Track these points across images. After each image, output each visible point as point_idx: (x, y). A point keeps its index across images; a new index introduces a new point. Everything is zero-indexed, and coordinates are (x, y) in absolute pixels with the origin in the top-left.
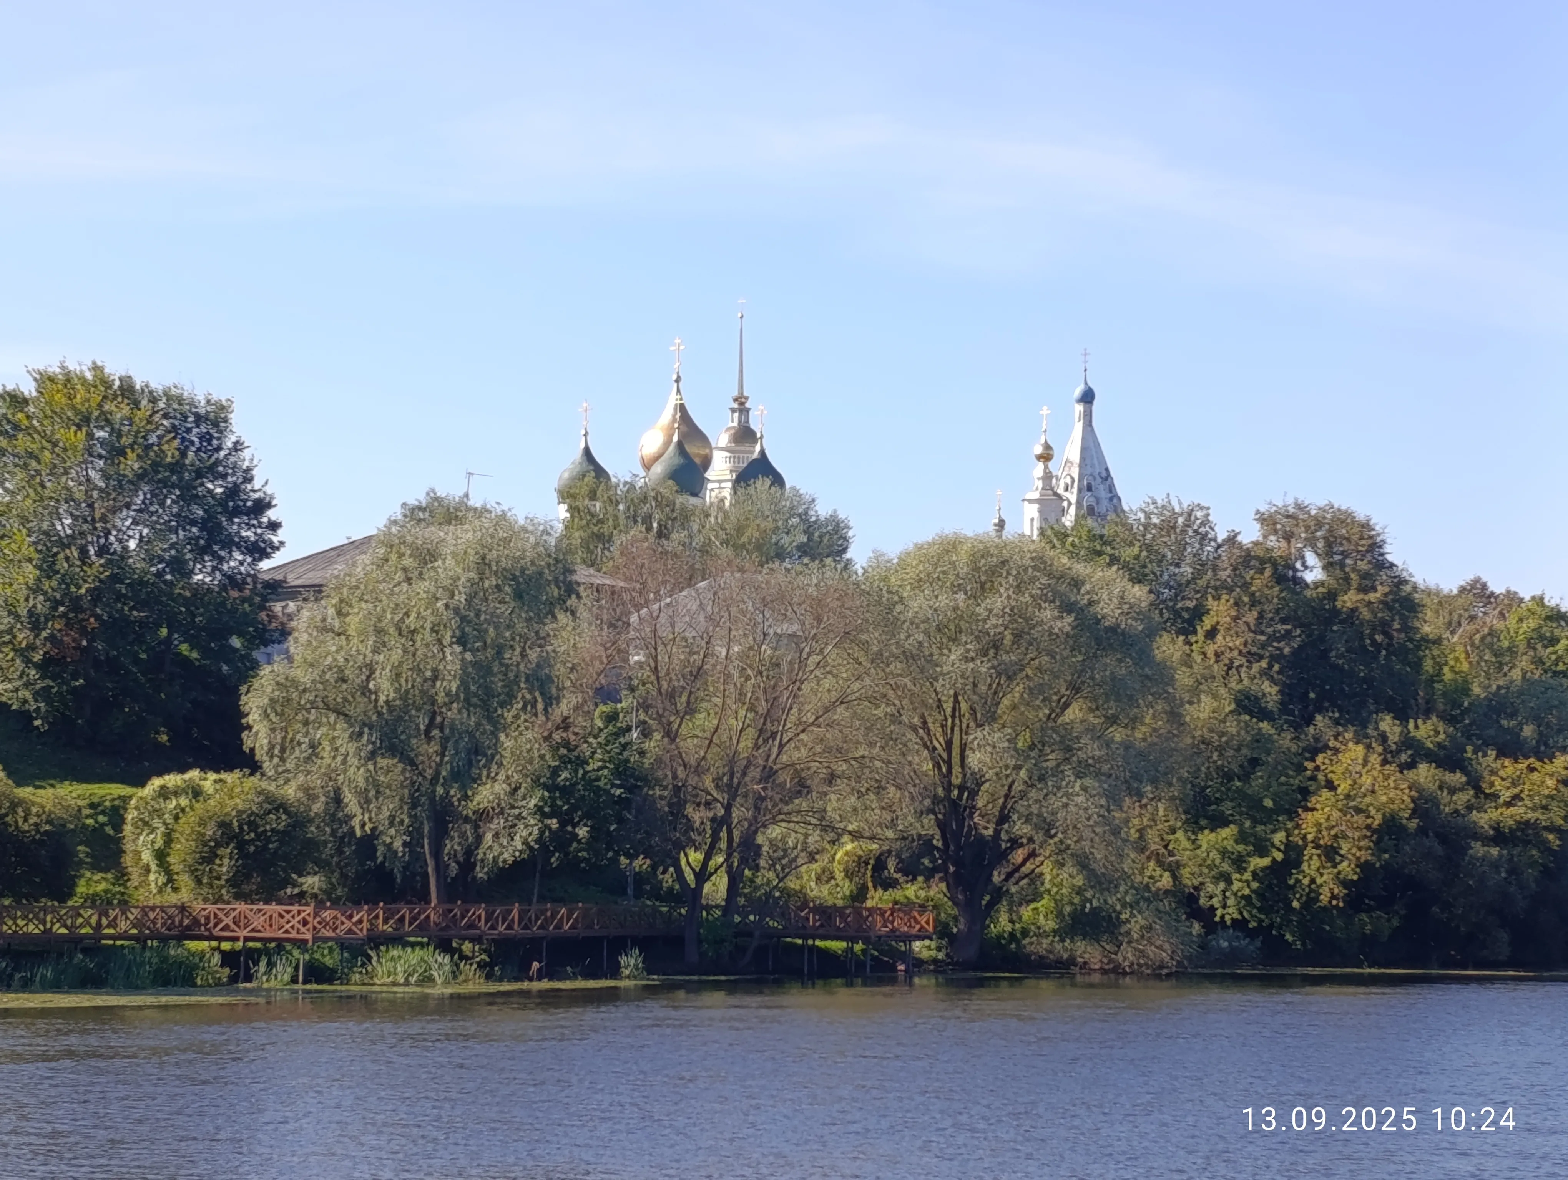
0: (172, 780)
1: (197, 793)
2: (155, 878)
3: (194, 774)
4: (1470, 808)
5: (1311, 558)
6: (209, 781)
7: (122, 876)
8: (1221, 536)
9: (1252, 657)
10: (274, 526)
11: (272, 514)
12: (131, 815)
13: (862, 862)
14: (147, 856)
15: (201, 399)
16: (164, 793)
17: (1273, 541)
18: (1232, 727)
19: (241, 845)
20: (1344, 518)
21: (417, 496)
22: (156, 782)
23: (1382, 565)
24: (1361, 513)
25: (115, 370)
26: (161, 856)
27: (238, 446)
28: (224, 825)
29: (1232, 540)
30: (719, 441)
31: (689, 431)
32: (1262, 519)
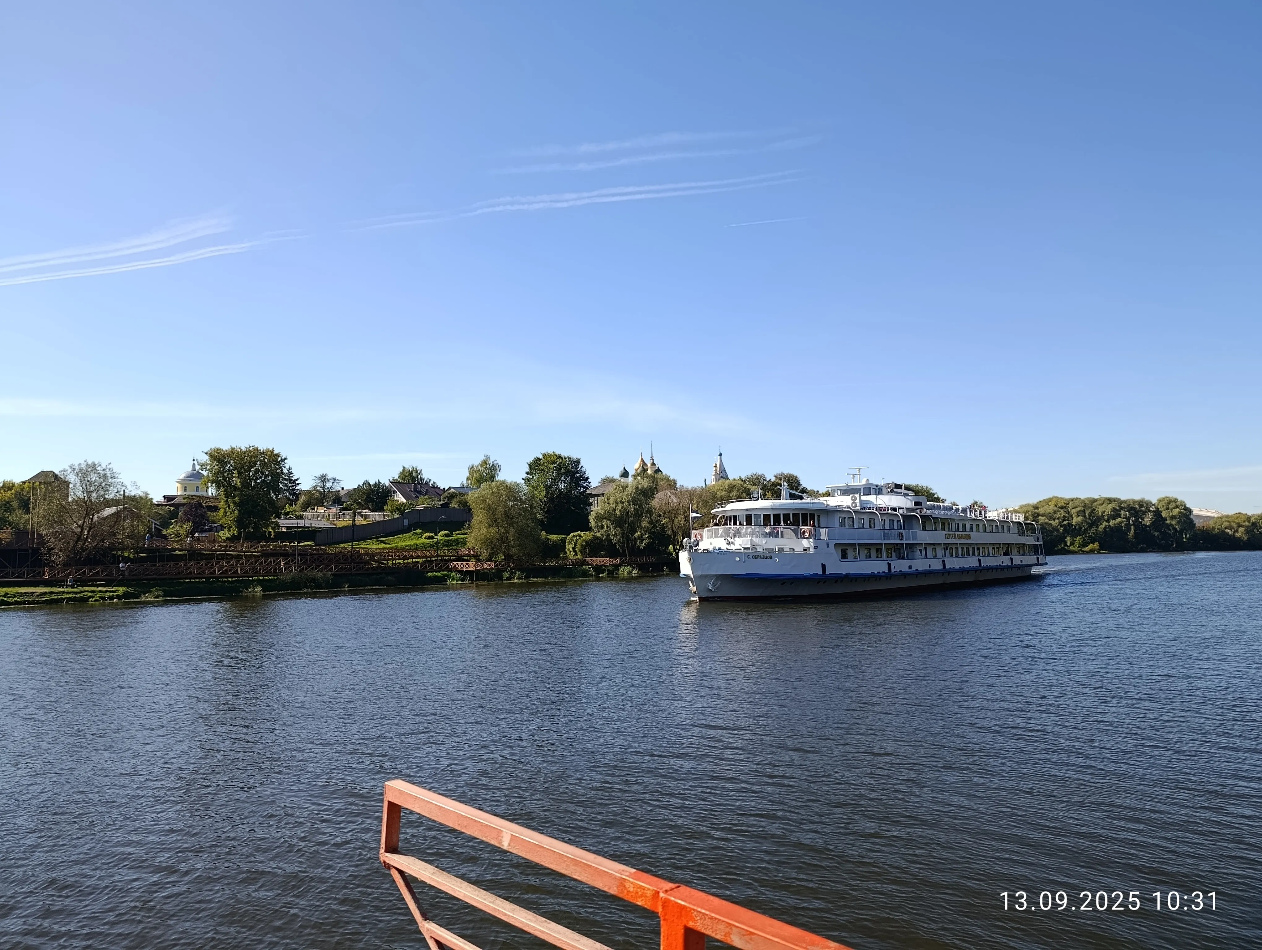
0: (575, 533)
1: (580, 536)
2: (573, 553)
3: (579, 532)
6: (582, 534)
7: (565, 553)
8: (768, 480)
10: (590, 483)
11: (589, 480)
12: (567, 541)
14: (571, 549)
15: (575, 457)
16: (574, 536)
19: (590, 546)
21: (604, 477)
22: (572, 534)
23: (799, 485)
24: (795, 475)
25: (557, 453)
26: (574, 549)
27: (582, 467)
28: (587, 542)
29: (770, 481)
30: (649, 465)
31: (644, 463)
32: (775, 476)
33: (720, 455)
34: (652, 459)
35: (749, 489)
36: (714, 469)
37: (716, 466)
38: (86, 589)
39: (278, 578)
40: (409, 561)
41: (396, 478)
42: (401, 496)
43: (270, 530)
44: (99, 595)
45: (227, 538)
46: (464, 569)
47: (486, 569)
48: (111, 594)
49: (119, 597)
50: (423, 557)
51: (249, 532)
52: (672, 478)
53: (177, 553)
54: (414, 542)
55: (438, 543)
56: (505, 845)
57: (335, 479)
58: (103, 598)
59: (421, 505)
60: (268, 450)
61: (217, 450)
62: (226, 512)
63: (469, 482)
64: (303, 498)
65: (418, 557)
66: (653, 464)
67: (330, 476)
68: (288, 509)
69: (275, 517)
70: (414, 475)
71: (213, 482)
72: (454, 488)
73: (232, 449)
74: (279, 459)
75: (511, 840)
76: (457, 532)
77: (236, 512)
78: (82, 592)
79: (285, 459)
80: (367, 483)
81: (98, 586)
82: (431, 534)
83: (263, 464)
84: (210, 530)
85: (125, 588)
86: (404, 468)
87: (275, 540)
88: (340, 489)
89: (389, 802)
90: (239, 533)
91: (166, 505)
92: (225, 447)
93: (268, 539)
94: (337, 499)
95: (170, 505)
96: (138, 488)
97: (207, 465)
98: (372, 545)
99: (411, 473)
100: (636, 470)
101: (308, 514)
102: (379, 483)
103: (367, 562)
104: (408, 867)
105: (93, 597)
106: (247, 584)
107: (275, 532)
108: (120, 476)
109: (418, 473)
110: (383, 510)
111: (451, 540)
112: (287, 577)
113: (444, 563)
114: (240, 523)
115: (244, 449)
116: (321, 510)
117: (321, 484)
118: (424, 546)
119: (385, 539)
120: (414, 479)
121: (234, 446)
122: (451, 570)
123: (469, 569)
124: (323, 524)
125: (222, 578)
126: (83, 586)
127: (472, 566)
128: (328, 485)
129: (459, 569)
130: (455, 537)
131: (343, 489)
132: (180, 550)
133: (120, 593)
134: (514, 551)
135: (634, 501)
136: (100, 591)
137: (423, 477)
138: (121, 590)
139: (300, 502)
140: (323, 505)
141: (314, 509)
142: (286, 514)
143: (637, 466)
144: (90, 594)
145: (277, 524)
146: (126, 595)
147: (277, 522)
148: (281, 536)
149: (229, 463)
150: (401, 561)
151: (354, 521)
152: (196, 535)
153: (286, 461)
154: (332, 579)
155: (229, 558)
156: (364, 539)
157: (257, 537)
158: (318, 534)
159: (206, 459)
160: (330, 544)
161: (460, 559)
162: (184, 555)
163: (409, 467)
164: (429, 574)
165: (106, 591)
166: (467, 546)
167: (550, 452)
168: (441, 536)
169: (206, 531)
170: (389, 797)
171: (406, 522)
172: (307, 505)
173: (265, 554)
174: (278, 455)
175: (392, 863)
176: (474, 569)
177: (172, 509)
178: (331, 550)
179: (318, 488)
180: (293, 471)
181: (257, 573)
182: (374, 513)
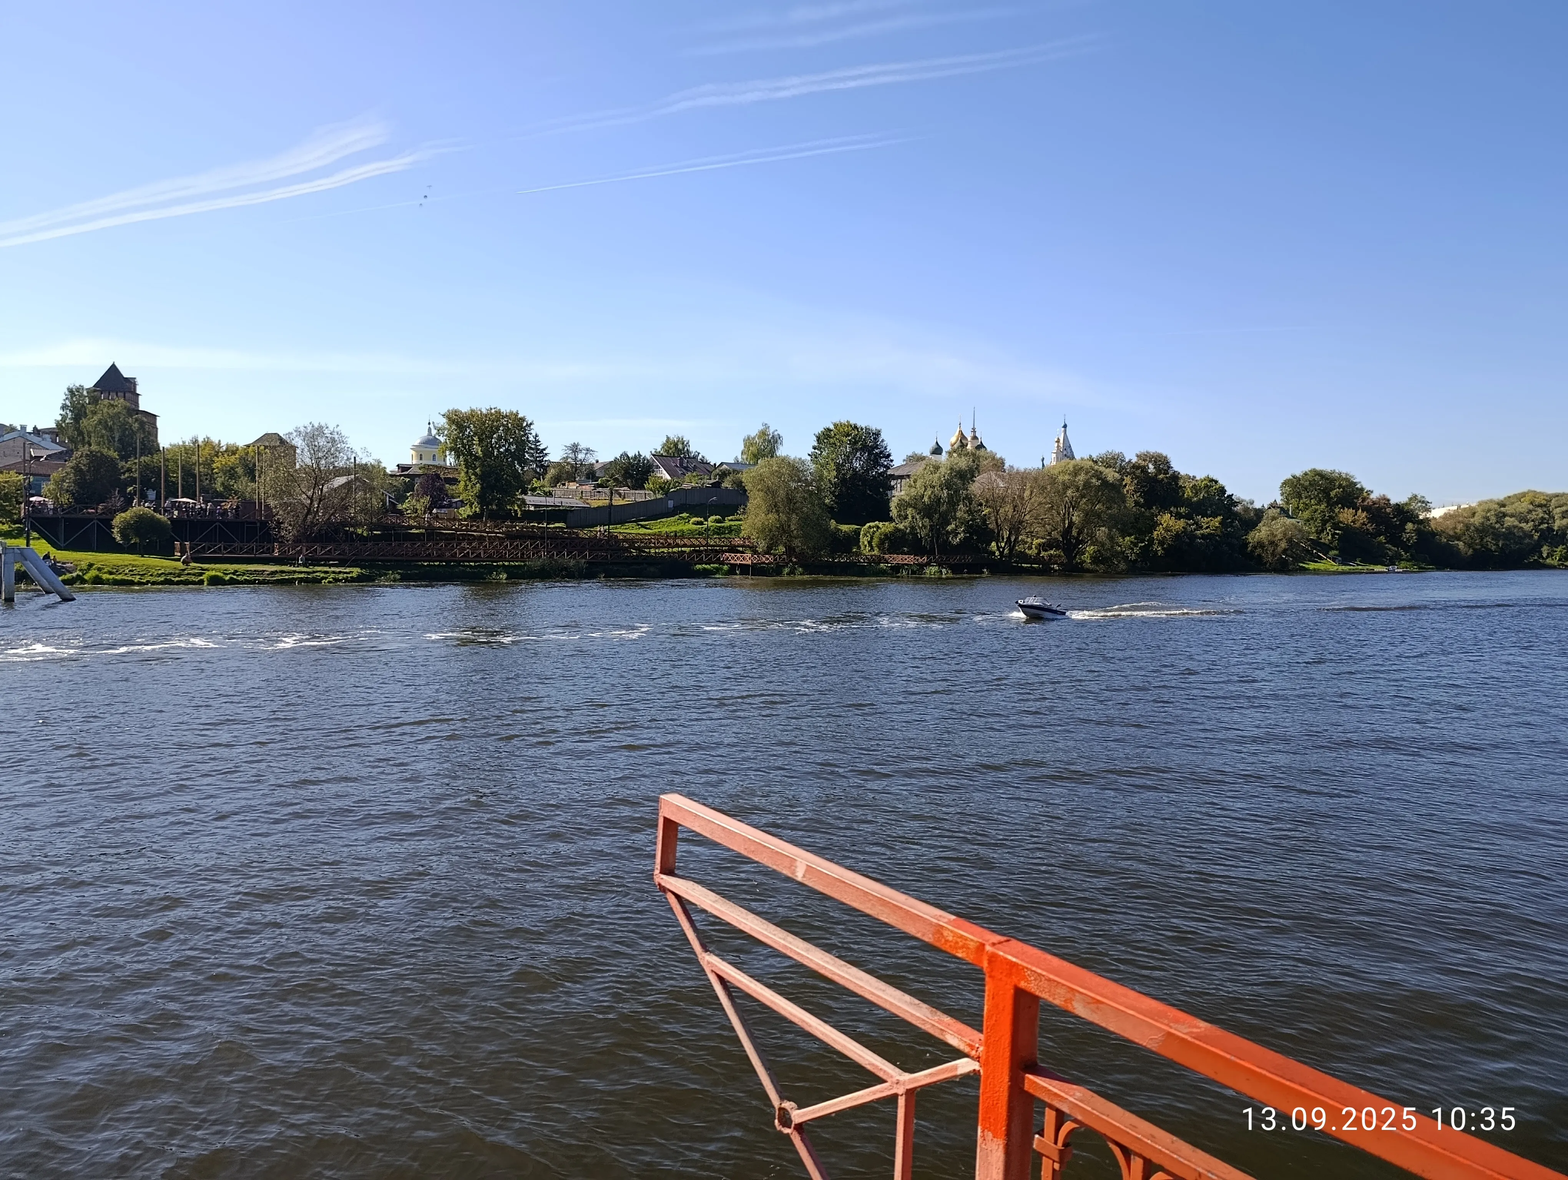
0: (872, 524)
1: (878, 528)
2: (868, 548)
3: (877, 522)
4: (1195, 530)
5: (1151, 466)
6: (881, 524)
7: (859, 547)
8: (1127, 460)
9: (1135, 492)
10: (892, 461)
11: (891, 458)
12: (862, 533)
13: (1039, 545)
14: (866, 543)
15: (874, 429)
16: (870, 527)
17: (1140, 461)
18: (1134, 509)
19: (891, 540)
20: (1160, 456)
21: (910, 454)
22: (868, 524)
23: (1169, 467)
24: (1164, 455)
25: (852, 422)
26: (870, 543)
27: (883, 441)
28: (886, 535)
29: (1130, 461)
30: (969, 439)
31: (962, 436)
32: (1138, 456)
33: (1065, 426)
34: (974, 431)
35: (1101, 473)
36: (1056, 445)
37: (1058, 441)
38: (319, 569)
39: (525, 565)
40: (675, 550)
41: (659, 450)
42: (664, 472)
43: (516, 508)
44: (332, 575)
45: (468, 516)
46: (738, 562)
47: (764, 563)
48: (345, 575)
49: (353, 580)
50: (690, 546)
51: (492, 510)
52: (998, 456)
53: (414, 531)
54: (680, 527)
55: (707, 529)
56: (799, 876)
57: (588, 450)
58: (336, 580)
59: (689, 482)
60: (511, 413)
61: (456, 412)
62: (466, 486)
63: (745, 457)
64: (552, 472)
65: (685, 546)
66: (975, 438)
67: (583, 446)
68: (536, 483)
69: (522, 493)
70: (680, 446)
71: (451, 449)
72: (726, 464)
73: (472, 411)
74: (525, 424)
75: (806, 871)
76: (730, 518)
77: (478, 485)
78: (314, 572)
79: (531, 424)
80: (625, 455)
81: (330, 566)
82: (699, 519)
83: (507, 430)
84: (450, 506)
85: (359, 570)
86: (668, 438)
87: (521, 520)
88: (594, 462)
89: (665, 819)
90: (482, 510)
91: (401, 476)
92: (465, 409)
93: (515, 519)
94: (591, 474)
95: (405, 476)
96: (369, 454)
97: (445, 429)
98: (631, 530)
99: (676, 445)
100: (952, 445)
101: (558, 490)
102: (640, 455)
103: (626, 550)
104: (687, 893)
105: (326, 578)
106: (491, 569)
107: (521, 510)
108: (349, 441)
109: (685, 444)
110: (643, 488)
111: (723, 527)
112: (535, 563)
113: (714, 554)
114: (482, 498)
115: (484, 411)
116: (573, 486)
117: (572, 456)
118: (692, 532)
119: (647, 523)
120: (679, 451)
121: (474, 408)
122: (723, 563)
123: (744, 562)
124: (575, 502)
125: (464, 562)
126: (314, 565)
127: (748, 559)
128: (581, 456)
129: (732, 562)
130: (727, 523)
131: (597, 462)
132: (417, 528)
133: (354, 575)
134: (797, 543)
135: (948, 485)
136: (334, 572)
137: (691, 449)
138: (356, 571)
139: (548, 476)
140: (575, 481)
141: (564, 485)
142: (534, 490)
143: (953, 439)
144: (322, 575)
145: (523, 502)
146: (360, 579)
147: (523, 499)
148: (528, 516)
149: (469, 427)
150: (665, 550)
151: (611, 500)
152: (435, 511)
153: (532, 427)
154: (586, 568)
155: (470, 539)
156: (622, 522)
157: (501, 516)
158: (570, 515)
159: (442, 422)
160: (583, 527)
161: (733, 549)
162: (422, 534)
163: (673, 437)
164: (698, 567)
165: (340, 572)
166: (741, 535)
167: (844, 421)
168: (711, 521)
169: (444, 507)
170: (665, 812)
171: (671, 504)
172: (557, 480)
173: (511, 536)
174: (523, 419)
175: (668, 886)
176: (750, 562)
177: (407, 480)
178: (584, 533)
179: (569, 460)
180: (540, 438)
181: (502, 558)
182: (633, 491)
